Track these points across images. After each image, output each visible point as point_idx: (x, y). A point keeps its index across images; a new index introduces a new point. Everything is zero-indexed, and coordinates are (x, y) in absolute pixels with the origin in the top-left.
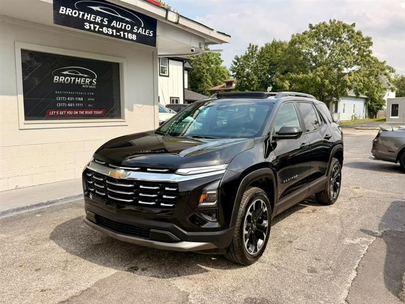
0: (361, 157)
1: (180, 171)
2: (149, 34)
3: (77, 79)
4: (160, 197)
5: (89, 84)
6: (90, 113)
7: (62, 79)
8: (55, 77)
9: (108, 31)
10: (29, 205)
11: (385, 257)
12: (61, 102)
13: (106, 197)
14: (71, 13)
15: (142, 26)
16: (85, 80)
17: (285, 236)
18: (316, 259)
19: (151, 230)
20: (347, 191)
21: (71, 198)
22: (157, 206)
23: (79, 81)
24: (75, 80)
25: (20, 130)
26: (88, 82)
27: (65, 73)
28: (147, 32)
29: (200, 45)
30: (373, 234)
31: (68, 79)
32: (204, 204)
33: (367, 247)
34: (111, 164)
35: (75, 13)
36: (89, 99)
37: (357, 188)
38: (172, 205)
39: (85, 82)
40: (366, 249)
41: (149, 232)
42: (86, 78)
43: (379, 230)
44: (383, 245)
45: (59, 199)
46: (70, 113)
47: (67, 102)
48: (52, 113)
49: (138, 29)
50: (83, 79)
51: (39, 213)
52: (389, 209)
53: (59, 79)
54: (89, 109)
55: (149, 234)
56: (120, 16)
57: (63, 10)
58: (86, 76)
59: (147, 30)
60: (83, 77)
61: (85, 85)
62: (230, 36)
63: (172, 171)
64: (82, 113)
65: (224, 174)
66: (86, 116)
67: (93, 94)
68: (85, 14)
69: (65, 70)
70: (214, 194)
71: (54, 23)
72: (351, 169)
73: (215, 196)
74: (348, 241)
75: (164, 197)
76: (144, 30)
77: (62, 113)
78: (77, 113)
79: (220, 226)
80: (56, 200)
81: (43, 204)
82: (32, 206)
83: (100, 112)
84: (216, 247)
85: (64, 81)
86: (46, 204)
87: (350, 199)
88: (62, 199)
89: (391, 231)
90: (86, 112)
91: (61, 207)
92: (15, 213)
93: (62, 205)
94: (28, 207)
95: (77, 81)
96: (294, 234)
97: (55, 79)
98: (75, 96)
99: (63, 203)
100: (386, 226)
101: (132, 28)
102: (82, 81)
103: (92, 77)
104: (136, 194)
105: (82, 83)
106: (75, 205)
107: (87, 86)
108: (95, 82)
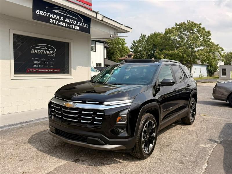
0: (206, 98)
1: (105, 103)
2: (86, 26)
3: (45, 51)
4: (94, 118)
5: (51, 54)
6: (52, 70)
7: (36, 51)
8: (32, 50)
9: (63, 24)
10: (16, 123)
11: (223, 155)
12: (35, 64)
13: (62, 118)
14: (43, 14)
15: (83, 22)
16: (49, 52)
17: (165, 142)
18: (183, 156)
19: (88, 138)
20: (199, 117)
21: (40, 119)
22: (92, 123)
23: (46, 52)
24: (43, 52)
25: (11, 79)
27: (38, 48)
28: (85, 25)
29: (115, 33)
30: (216, 142)
31: (39, 51)
32: (119, 123)
33: (213, 149)
34: (65, 99)
35: (45, 14)
36: (51, 63)
37: (205, 115)
38: (100, 123)
39: (49, 53)
40: (212, 151)
41: (87, 138)
42: (50, 51)
43: (219, 139)
44: (222, 148)
45: (33, 120)
46: (40, 70)
47: (39, 64)
48: (30, 70)
50: (48, 51)
51: (21, 128)
52: (224, 128)
53: (34, 51)
54: (51, 68)
55: (87, 140)
56: (70, 16)
57: (38, 12)
58: (50, 49)
59: (85, 24)
60: (48, 50)
61: (49, 55)
62: (132, 29)
63: (101, 103)
64: (47, 70)
65: (131, 105)
66: (50, 72)
67: (53, 60)
68: (50, 14)
69: (38, 46)
70: (125, 117)
71: (33, 19)
72: (201, 105)
73: (126, 118)
74: (201, 146)
75: (96, 118)
76: (83, 24)
78: (44, 70)
79: (128, 136)
80: (31, 120)
81: (23, 123)
82: (17, 124)
83: (57, 70)
84: (126, 148)
85: (37, 52)
86: (26, 123)
87: (201, 122)
88: (35, 120)
89: (226, 140)
90: (49, 70)
91: (34, 124)
92: (8, 128)
93: (35, 123)
94: (15, 124)
95: (44, 52)
96: (170, 141)
97: (32, 51)
98: (43, 61)
99: (36, 122)
100: (223, 137)
101: (77, 23)
102: (48, 52)
103: (53, 50)
104: (80, 117)
105: (47, 54)
106: (43, 123)
107: (50, 55)
108: (55, 53)
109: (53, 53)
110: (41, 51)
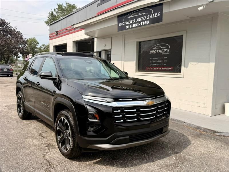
5: (165, 52)
6: (165, 69)
12: (152, 63)
15: (152, 13)
16: (163, 50)
23: (160, 51)
24: (158, 51)
26: (165, 51)
27: (154, 48)
28: (155, 15)
31: (155, 51)
36: (164, 61)
39: (163, 52)
42: (164, 49)
46: (155, 68)
47: (154, 63)
48: (148, 69)
49: (150, 16)
50: (162, 50)
53: (152, 52)
54: (164, 66)
56: (140, 14)
57: (120, 25)
58: (164, 48)
60: (162, 49)
61: (163, 53)
66: (162, 71)
67: (167, 58)
69: (154, 47)
77: (152, 69)
78: (158, 69)
83: (170, 69)
90: (162, 68)
95: (159, 51)
97: (150, 52)
98: (158, 60)
105: (162, 52)
107: (164, 54)
108: (169, 51)
109: (167, 51)
110: (157, 51)
